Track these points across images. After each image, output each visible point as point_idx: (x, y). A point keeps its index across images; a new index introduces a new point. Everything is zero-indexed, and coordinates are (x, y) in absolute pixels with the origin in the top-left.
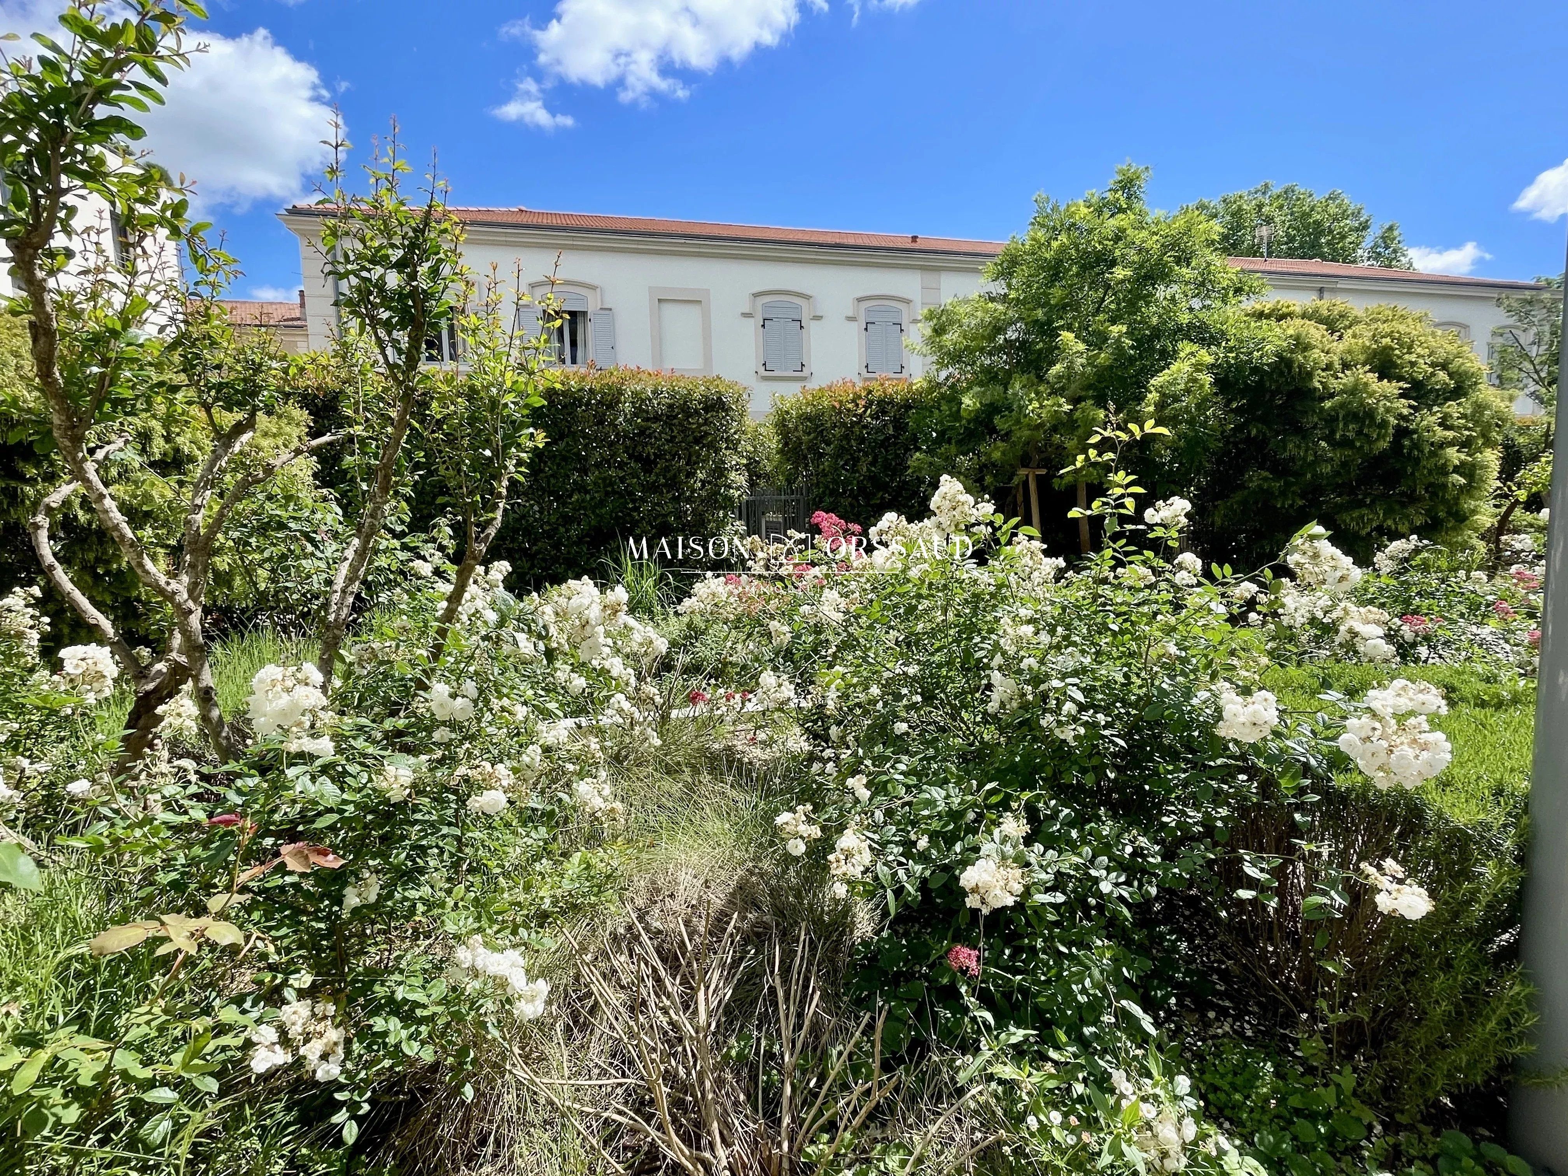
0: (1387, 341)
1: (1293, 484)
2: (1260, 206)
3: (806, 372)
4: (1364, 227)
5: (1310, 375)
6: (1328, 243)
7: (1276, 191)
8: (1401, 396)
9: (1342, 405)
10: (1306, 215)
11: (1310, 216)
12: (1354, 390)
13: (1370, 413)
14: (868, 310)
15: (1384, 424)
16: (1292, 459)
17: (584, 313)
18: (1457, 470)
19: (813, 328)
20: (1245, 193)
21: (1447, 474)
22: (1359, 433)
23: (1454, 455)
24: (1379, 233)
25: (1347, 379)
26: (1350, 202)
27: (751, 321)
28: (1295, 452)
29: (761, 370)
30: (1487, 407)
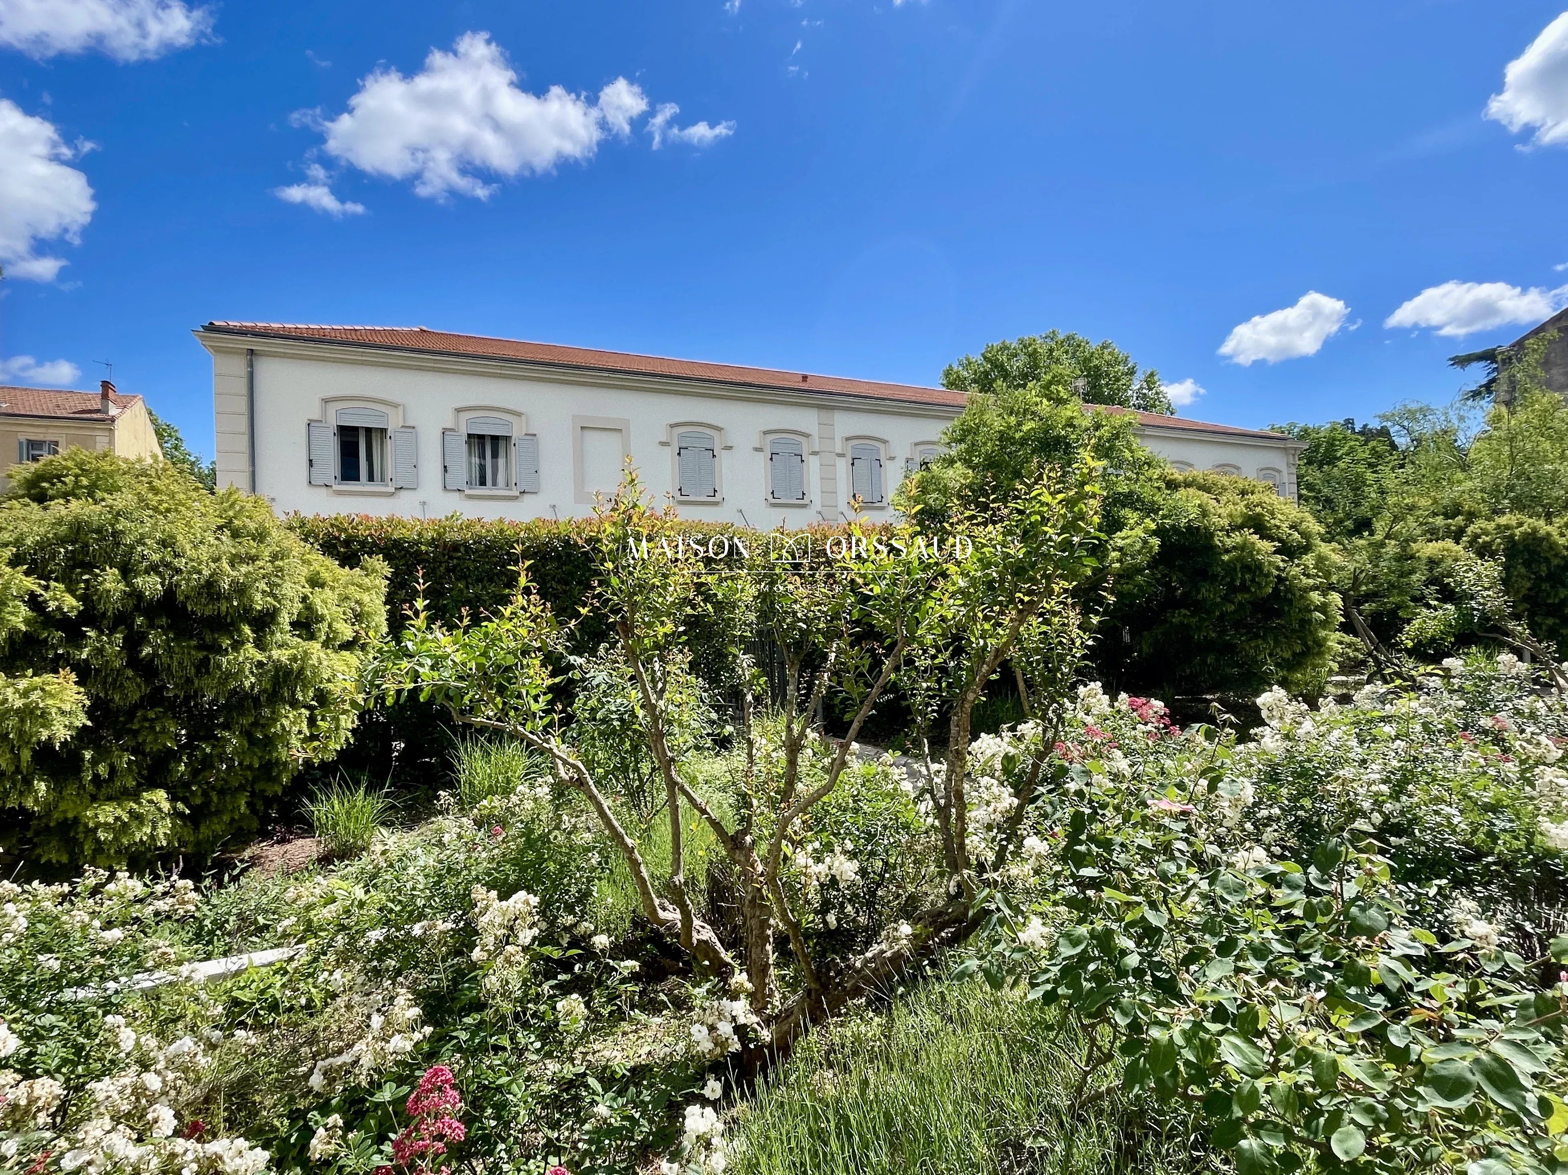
0: (1258, 510)
1: (1205, 620)
2: (1051, 350)
3: (718, 498)
4: (1132, 372)
5: (1212, 535)
6: (1107, 384)
7: (1061, 337)
8: (1275, 552)
9: (1238, 559)
10: (1087, 360)
11: (1090, 361)
12: (1242, 547)
13: (1259, 566)
14: (773, 442)
15: (1269, 574)
16: (1204, 599)
17: (507, 438)
18: (1317, 608)
19: (724, 457)
20: (1037, 337)
21: (1310, 611)
22: (1253, 580)
23: (1316, 597)
24: (1143, 377)
25: (1237, 538)
26: (1119, 350)
27: (667, 449)
28: (1206, 594)
29: (677, 494)
30: (1327, 559)
